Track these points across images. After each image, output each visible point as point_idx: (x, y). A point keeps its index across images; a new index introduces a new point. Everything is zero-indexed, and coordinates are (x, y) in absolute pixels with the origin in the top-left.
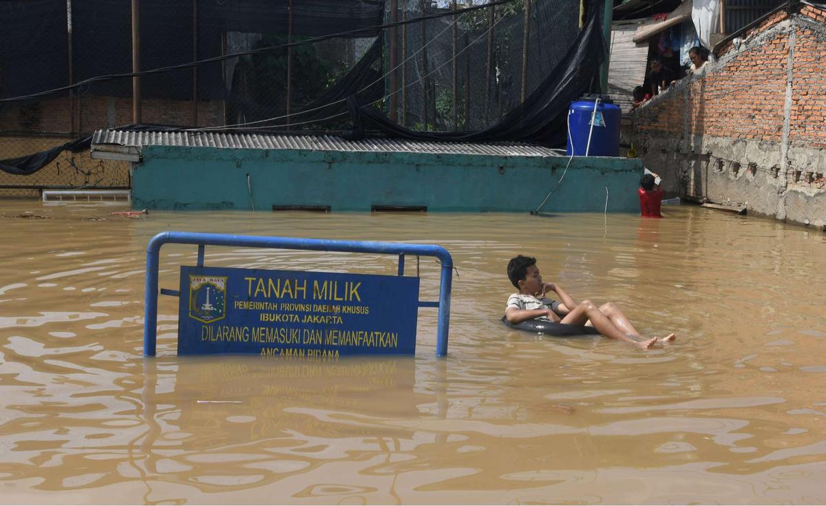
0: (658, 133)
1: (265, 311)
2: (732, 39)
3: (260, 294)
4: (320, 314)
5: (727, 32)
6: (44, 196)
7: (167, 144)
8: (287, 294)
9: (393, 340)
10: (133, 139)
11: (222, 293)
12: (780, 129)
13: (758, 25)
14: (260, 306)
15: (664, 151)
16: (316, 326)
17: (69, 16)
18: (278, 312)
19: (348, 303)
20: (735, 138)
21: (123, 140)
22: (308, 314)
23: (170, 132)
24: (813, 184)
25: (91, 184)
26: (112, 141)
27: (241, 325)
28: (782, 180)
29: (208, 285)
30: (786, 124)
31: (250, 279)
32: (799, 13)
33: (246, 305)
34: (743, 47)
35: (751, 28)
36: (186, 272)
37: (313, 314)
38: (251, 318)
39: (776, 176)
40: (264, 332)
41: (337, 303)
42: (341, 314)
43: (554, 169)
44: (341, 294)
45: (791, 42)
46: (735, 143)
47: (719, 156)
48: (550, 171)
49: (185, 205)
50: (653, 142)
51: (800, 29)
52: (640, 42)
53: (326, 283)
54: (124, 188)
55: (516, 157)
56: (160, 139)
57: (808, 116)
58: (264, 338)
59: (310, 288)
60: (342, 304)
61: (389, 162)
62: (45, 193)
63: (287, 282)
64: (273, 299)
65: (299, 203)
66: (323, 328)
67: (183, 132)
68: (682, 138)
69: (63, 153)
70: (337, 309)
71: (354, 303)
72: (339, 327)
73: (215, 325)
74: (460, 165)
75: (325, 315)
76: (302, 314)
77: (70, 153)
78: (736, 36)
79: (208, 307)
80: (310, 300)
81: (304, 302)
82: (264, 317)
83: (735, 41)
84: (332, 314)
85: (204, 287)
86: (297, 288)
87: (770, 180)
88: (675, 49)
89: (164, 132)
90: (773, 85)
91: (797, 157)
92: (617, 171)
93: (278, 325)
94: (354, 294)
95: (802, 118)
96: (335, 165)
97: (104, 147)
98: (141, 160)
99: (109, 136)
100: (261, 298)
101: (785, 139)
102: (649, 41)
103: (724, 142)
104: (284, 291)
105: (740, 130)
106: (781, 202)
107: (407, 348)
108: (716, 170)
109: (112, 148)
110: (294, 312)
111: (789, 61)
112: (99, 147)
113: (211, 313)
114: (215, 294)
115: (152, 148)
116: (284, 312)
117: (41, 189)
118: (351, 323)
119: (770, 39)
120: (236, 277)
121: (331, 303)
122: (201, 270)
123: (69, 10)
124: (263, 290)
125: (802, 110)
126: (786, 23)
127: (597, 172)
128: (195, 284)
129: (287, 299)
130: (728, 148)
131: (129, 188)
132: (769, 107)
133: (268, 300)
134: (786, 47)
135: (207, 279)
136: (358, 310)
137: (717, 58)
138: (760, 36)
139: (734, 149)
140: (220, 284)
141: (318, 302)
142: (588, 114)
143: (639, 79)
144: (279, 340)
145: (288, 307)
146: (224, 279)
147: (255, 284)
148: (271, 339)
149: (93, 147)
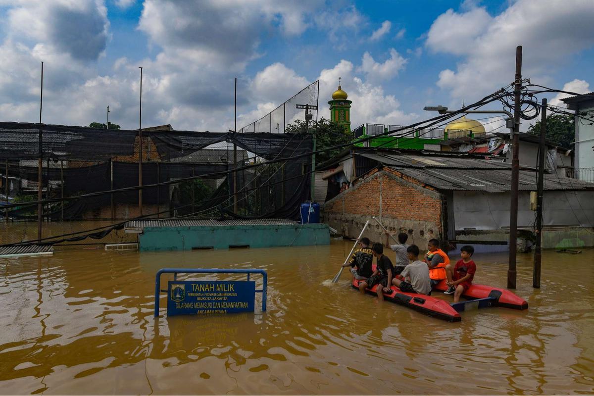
0: (333, 213)
1: (199, 296)
2: (359, 178)
3: (197, 290)
4: (219, 297)
5: (357, 176)
6: (106, 247)
7: (152, 226)
8: (207, 290)
9: (246, 305)
10: (140, 224)
11: (183, 290)
12: (378, 211)
13: (368, 174)
14: (197, 295)
15: (336, 219)
16: (218, 301)
17: (112, 175)
18: (204, 296)
19: (229, 292)
20: (362, 215)
21: (136, 225)
22: (215, 297)
23: (153, 221)
24: (392, 231)
25: (123, 242)
26: (132, 226)
27: (190, 302)
28: (380, 230)
29: (178, 288)
30: (381, 209)
31: (194, 285)
32: (383, 169)
33: (192, 295)
34: (363, 182)
35: (366, 174)
36: (170, 283)
37: (216, 297)
38: (194, 299)
39: (378, 229)
40: (199, 304)
41: (225, 292)
42: (227, 296)
43: (296, 229)
44: (227, 289)
45: (380, 180)
46: (362, 217)
47: (357, 221)
48: (294, 230)
49: (159, 249)
50: (331, 216)
51: (383, 175)
52: (324, 179)
53: (221, 285)
54: (136, 243)
55: (282, 225)
56: (150, 224)
57: (388, 207)
58: (199, 306)
59: (215, 287)
60: (227, 292)
61: (235, 229)
62: (107, 245)
63: (207, 285)
64: (202, 292)
65: (201, 246)
66: (221, 302)
67: (158, 221)
68: (342, 214)
69: (113, 230)
70: (225, 294)
71: (232, 292)
72: (226, 301)
73: (181, 302)
74: (261, 229)
75: (221, 297)
76: (212, 297)
77: (116, 230)
78: (360, 178)
79: (178, 296)
80: (215, 292)
81: (213, 293)
82: (198, 299)
83: (360, 179)
84: (224, 296)
85: (176, 288)
86: (210, 287)
87: (376, 230)
88: (338, 181)
89: (150, 221)
90: (375, 195)
91: (385, 221)
92: (319, 229)
93: (203, 301)
94: (231, 289)
95: (386, 207)
96: (215, 231)
97: (129, 228)
98: (143, 233)
99: (131, 224)
100: (197, 292)
101: (380, 215)
102: (329, 179)
103: (358, 216)
104: (206, 289)
105: (364, 211)
106: (380, 238)
107: (251, 309)
108: (355, 226)
109: (132, 229)
110: (210, 296)
111: (380, 187)
112: (127, 228)
113: (180, 298)
114: (181, 291)
115: (147, 228)
116: (206, 296)
117: (105, 244)
118: (231, 299)
119: (373, 179)
120: (188, 285)
121: (223, 292)
122: (176, 282)
123: (112, 173)
124: (198, 289)
125: (386, 204)
126: (378, 173)
127: (313, 229)
128: (174, 287)
129: (207, 291)
130: (360, 218)
131: (137, 242)
132: (374, 203)
133: (200, 292)
134: (379, 181)
135: (178, 286)
136: (233, 294)
137: (353, 185)
138: (369, 178)
139: (362, 219)
140: (183, 287)
141: (218, 292)
142: (308, 208)
143: (325, 193)
144: (204, 307)
145: (207, 294)
146: (184, 285)
147: (195, 286)
148: (201, 307)
149: (125, 228)
